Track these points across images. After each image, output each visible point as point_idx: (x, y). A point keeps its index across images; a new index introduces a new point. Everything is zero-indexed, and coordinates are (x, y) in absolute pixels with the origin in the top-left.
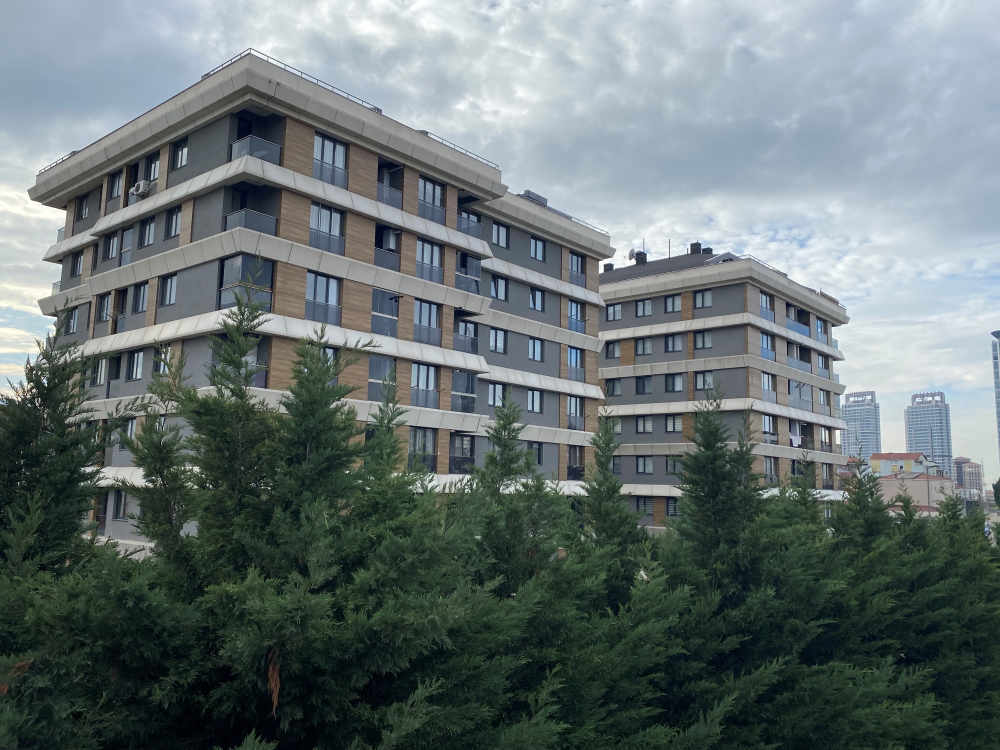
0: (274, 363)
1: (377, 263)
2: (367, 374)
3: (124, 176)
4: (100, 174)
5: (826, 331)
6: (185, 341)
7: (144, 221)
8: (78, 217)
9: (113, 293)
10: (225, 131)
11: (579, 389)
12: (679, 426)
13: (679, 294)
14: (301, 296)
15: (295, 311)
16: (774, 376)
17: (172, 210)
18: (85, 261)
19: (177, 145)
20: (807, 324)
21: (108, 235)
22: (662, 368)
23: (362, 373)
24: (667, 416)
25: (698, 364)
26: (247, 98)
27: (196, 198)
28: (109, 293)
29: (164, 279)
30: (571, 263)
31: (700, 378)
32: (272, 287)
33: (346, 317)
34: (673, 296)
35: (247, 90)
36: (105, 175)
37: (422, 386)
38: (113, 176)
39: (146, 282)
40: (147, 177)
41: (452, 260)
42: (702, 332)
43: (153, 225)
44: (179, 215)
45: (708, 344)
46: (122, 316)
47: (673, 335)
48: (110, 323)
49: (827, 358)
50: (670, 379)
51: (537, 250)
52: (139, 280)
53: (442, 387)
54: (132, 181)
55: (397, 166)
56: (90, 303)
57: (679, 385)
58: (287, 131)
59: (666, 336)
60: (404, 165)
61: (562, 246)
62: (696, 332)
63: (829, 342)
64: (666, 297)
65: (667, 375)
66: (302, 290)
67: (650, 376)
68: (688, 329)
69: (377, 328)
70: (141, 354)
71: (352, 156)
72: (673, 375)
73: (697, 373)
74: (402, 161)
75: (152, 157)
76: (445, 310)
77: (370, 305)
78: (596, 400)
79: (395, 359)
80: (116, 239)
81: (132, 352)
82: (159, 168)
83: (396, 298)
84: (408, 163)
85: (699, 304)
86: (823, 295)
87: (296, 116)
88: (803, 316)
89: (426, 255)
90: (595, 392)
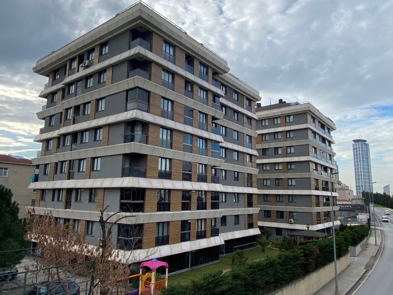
0: (150, 135)
1: (185, 95)
2: (182, 141)
3: (77, 60)
4: (66, 59)
5: (329, 132)
6: (110, 125)
7: (88, 77)
8: (54, 78)
9: (73, 108)
10: (127, 37)
11: (250, 151)
12: (280, 167)
13: (280, 117)
14: (159, 107)
15: (157, 113)
16: (315, 148)
17: (102, 71)
18: (58, 96)
19: (103, 45)
20: (324, 129)
21: (69, 85)
22: (273, 145)
23: (181, 140)
24: (275, 163)
25: (288, 143)
26: (138, 22)
27: (113, 66)
28: (71, 108)
29: (98, 100)
30: (246, 102)
31: (289, 149)
32: (149, 102)
33: (175, 117)
34: (277, 118)
35: (140, 18)
36: (68, 60)
37: (201, 147)
38: (72, 60)
39: (90, 102)
40: (88, 59)
41: (210, 96)
42: (289, 131)
43: (92, 79)
44: (105, 74)
45: (292, 136)
46: (78, 117)
47: (277, 133)
48: (72, 120)
49: (330, 142)
50: (276, 150)
51: (235, 96)
52: (86, 101)
53: (208, 148)
54: (81, 61)
55: (191, 57)
56: (61, 113)
57: (280, 152)
58: (154, 38)
59: (275, 133)
60: (194, 57)
61: (244, 95)
62: (287, 131)
63: (330, 136)
64: (274, 118)
65: (275, 148)
66: (159, 104)
67: (268, 148)
68: (284, 130)
69: (186, 122)
70: (88, 133)
71: (177, 51)
72: (277, 148)
73: (287, 147)
74: (194, 55)
75: (91, 51)
76: (209, 116)
77: (183, 113)
78: (256, 156)
79: (192, 135)
80: (73, 86)
81: (83, 132)
82: (94, 56)
83: (192, 110)
84: (196, 56)
85: (288, 121)
86: (329, 119)
87: (157, 32)
88: (323, 126)
89: (202, 94)
90: (255, 153)
